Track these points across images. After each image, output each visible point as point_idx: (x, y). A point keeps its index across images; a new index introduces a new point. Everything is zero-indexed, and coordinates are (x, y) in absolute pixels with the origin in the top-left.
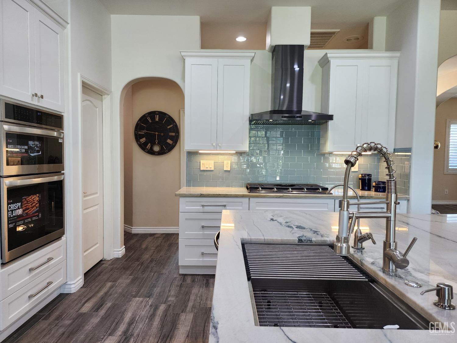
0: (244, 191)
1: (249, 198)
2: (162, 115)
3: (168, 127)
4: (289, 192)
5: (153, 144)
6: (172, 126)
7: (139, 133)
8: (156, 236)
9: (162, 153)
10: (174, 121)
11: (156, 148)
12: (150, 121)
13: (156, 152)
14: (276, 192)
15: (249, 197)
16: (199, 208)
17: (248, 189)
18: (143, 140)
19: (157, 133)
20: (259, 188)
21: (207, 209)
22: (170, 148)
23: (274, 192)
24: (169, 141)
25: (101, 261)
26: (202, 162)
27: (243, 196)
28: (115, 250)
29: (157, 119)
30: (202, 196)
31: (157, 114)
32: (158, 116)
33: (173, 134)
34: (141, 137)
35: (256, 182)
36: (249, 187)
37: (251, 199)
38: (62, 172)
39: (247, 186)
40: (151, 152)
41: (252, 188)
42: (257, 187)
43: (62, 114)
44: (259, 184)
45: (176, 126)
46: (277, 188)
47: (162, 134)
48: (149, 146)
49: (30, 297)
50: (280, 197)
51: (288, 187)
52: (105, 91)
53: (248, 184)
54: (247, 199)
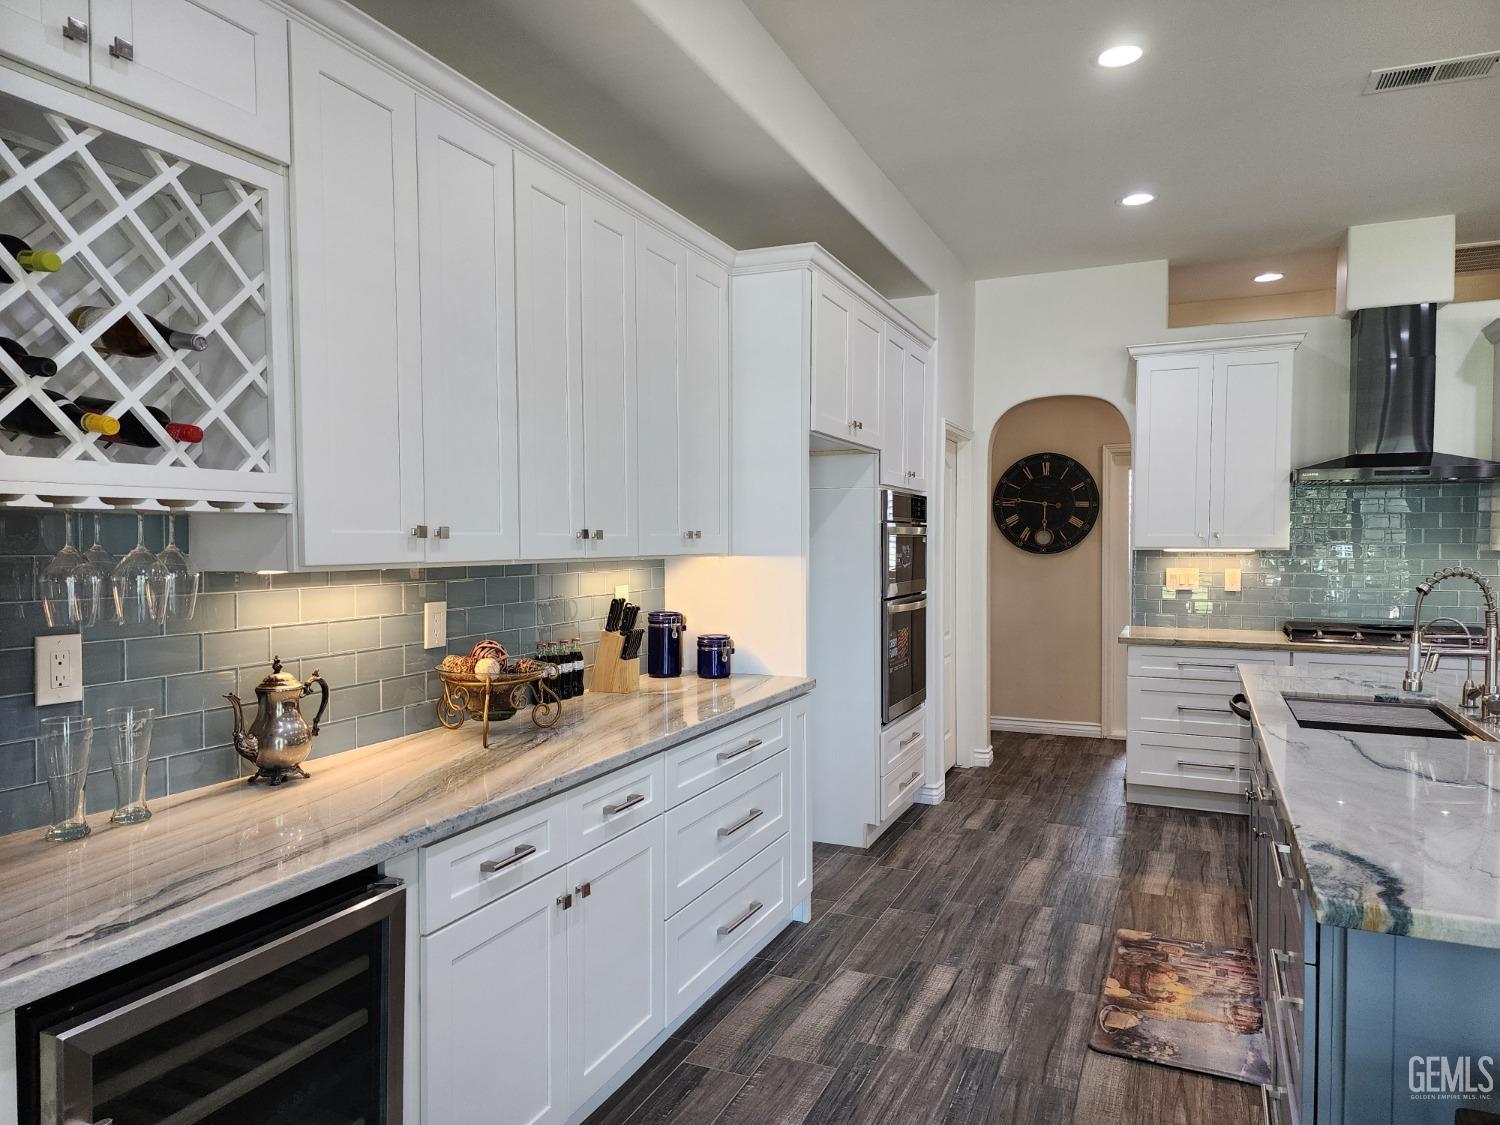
0: (1279, 638)
1: (1292, 654)
2: (1059, 461)
3: (1074, 489)
4: (1395, 643)
5: (1036, 528)
6: (1082, 484)
7: (1005, 504)
8: (1046, 738)
9: (1056, 547)
10: (1086, 474)
11: (1043, 538)
12: (1030, 477)
13: (1041, 546)
14: (1362, 642)
15: (1292, 650)
16: (1171, 669)
17: (1288, 635)
18: (1012, 520)
19: (1045, 504)
20: (1316, 632)
21: (1189, 672)
22: (1077, 537)
23: (1355, 642)
24: (1075, 521)
25: (952, 768)
26: (1169, 571)
27: (1277, 648)
28: (976, 750)
29: (1046, 472)
30: (1178, 644)
31: (1045, 461)
32: (1048, 464)
33: (1086, 504)
34: (1009, 512)
35: (1309, 619)
36: (1290, 628)
37: (1295, 654)
38: (923, 592)
39: (1285, 629)
40: (1031, 547)
41: (1300, 632)
42: (1312, 629)
43: (923, 495)
44: (1319, 625)
45: (1093, 483)
46: (1362, 633)
47: (1058, 505)
48: (1026, 533)
49: (903, 785)
50: (1370, 652)
51: (1394, 632)
52: (961, 433)
53: (1291, 623)
54: (1288, 655)
